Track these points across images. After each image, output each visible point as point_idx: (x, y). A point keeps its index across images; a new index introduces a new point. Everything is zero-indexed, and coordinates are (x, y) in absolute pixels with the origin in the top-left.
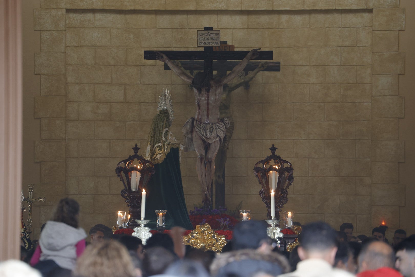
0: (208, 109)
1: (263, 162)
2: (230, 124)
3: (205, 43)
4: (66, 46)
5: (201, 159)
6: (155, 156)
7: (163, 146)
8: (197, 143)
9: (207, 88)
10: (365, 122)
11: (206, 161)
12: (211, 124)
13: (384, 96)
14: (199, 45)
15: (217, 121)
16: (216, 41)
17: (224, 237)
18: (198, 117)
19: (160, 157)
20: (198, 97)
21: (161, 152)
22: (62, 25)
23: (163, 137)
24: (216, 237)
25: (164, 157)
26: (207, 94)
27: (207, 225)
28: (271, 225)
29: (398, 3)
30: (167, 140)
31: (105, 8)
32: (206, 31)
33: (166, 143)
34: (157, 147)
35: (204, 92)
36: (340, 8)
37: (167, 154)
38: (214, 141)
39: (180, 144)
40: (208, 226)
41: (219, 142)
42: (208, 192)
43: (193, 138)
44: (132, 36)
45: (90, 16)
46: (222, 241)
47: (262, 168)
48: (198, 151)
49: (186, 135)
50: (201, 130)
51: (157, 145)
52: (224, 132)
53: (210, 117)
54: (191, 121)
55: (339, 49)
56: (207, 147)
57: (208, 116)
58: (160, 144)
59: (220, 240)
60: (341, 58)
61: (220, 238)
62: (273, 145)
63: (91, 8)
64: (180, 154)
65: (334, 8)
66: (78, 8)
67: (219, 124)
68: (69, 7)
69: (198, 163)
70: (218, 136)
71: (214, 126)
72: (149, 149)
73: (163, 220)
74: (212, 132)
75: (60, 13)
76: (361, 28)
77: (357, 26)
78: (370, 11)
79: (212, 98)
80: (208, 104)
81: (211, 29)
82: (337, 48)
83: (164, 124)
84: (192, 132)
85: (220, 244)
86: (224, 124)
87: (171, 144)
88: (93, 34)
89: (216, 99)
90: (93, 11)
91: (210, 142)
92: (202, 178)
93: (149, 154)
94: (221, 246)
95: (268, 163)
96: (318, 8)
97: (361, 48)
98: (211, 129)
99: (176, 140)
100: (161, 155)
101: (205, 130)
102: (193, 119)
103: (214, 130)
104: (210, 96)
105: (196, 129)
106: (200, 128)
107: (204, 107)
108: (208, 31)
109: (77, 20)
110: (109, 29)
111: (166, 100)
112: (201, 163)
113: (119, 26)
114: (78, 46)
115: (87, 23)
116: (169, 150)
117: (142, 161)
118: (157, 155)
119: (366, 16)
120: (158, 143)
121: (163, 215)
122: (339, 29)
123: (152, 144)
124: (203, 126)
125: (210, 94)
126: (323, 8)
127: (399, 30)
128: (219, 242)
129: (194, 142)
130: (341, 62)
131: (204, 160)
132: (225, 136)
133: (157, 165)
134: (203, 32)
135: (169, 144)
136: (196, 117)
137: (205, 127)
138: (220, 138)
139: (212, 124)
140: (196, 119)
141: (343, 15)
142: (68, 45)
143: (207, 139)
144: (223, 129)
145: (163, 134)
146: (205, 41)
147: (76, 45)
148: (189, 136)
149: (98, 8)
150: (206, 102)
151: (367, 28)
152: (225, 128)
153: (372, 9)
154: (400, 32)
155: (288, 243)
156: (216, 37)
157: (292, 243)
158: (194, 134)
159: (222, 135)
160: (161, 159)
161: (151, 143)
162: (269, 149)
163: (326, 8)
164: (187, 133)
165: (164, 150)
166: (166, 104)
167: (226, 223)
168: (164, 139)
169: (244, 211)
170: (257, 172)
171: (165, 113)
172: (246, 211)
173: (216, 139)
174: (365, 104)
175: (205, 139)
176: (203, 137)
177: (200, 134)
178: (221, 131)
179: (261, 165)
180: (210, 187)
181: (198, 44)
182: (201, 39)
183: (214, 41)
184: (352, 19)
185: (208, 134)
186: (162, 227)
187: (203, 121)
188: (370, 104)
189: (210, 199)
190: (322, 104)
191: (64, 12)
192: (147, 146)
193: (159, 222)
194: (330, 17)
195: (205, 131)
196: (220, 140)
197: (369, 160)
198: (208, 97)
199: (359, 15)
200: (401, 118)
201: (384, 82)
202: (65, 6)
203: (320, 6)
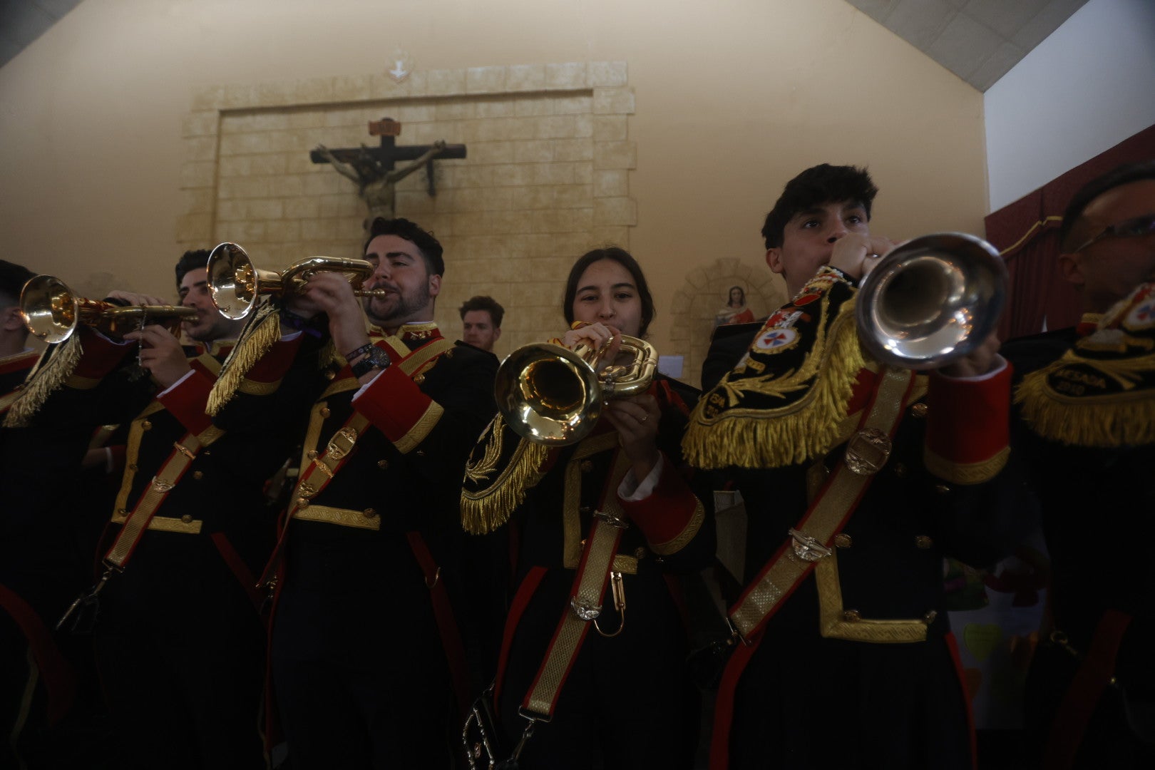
4: (219, 155)
13: (610, 197)
22: (212, 129)
29: (626, 80)
36: (552, 90)
44: (295, 139)
45: (249, 119)
55: (551, 142)
60: (554, 152)
63: (247, 106)
65: (544, 90)
66: (232, 108)
68: (223, 107)
75: (211, 115)
76: (580, 116)
77: (575, 113)
78: (588, 92)
82: (549, 141)
88: (250, 139)
90: (253, 112)
96: (524, 89)
97: (580, 140)
109: (234, 125)
110: (269, 132)
113: (281, 128)
114: (235, 155)
115: (245, 127)
119: (585, 101)
122: (551, 118)
127: (628, 114)
130: (553, 158)
141: (556, 101)
142: (222, 154)
147: (231, 153)
151: (587, 115)
153: (592, 90)
154: (629, 116)
163: (535, 90)
174: (586, 210)
184: (567, 105)
188: (591, 209)
190: (529, 212)
191: (218, 115)
194: (540, 103)
199: (577, 99)
200: (632, 226)
201: (610, 179)
202: (219, 106)
203: (527, 87)
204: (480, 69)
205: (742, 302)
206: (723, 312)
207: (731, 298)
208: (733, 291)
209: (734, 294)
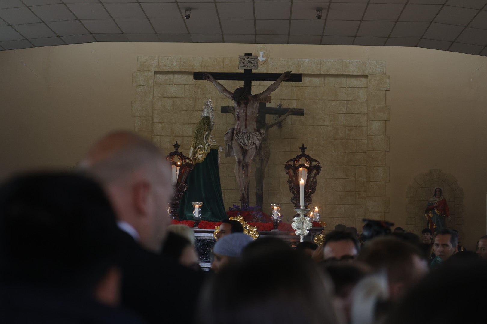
0: (246, 120)
1: (293, 160)
2: (265, 135)
3: (245, 66)
4: (154, 97)
5: (239, 163)
6: (197, 156)
7: (203, 148)
8: (236, 149)
9: (245, 101)
10: (362, 153)
11: (244, 165)
12: (248, 133)
13: (376, 135)
14: (240, 68)
15: (253, 131)
16: (254, 65)
17: (255, 228)
18: (237, 128)
19: (201, 157)
20: (238, 110)
21: (202, 153)
22: (151, 82)
23: (204, 139)
24: (248, 228)
25: (204, 157)
26: (245, 107)
27: (239, 217)
28: (300, 214)
29: (385, 72)
30: (207, 142)
31: (181, 71)
32: (246, 56)
33: (207, 145)
34: (199, 148)
35: (243, 105)
36: (346, 74)
37: (207, 154)
38: (250, 147)
39: (219, 146)
40: (241, 218)
41: (255, 149)
42: (245, 192)
43: (233, 145)
44: (199, 90)
45: (171, 76)
46: (254, 232)
47: (292, 165)
48: (236, 155)
49: (227, 143)
50: (240, 138)
51: (199, 146)
52: (259, 140)
53: (248, 127)
54: (231, 130)
55: (345, 102)
56: (244, 152)
57: (246, 126)
58: (201, 146)
59: (251, 231)
60: (346, 108)
61: (251, 229)
62: (303, 145)
63: (172, 70)
64: (220, 155)
65: (342, 74)
66: (163, 71)
67: (256, 133)
68: (156, 70)
69: (236, 167)
70: (254, 143)
71: (251, 135)
72: (192, 150)
73: (199, 211)
74: (249, 140)
75: (150, 74)
76: (360, 88)
77: (357, 87)
78: (366, 76)
79: (250, 111)
80: (246, 115)
81: (250, 55)
82: (344, 101)
83: (206, 127)
84: (232, 140)
85: (252, 235)
86: (260, 134)
87: (210, 145)
88: (172, 88)
89: (253, 112)
90: (173, 73)
91: (247, 148)
92: (240, 179)
93: (192, 155)
94: (253, 236)
95: (298, 161)
96: (331, 73)
97: (360, 102)
98: (249, 137)
99: (215, 143)
100: (201, 155)
101: (243, 137)
102: (233, 129)
103: (251, 138)
104: (248, 109)
105: (236, 138)
106: (239, 136)
107: (242, 119)
108: (248, 56)
109: (162, 79)
110: (183, 85)
111: (208, 108)
112: (239, 166)
113: (191, 83)
114: (162, 97)
115: (168, 81)
116: (209, 151)
117: (182, 157)
118: (198, 155)
119: (364, 80)
120: (200, 145)
121: (199, 207)
122: (345, 88)
123: (195, 146)
124: (241, 135)
125: (248, 107)
126: (334, 74)
127: (386, 90)
128: (251, 233)
129: (233, 148)
130: (346, 111)
131: (242, 163)
132: (261, 144)
133: (198, 165)
134: (244, 57)
135: (209, 145)
136: (236, 127)
137: (243, 136)
138: (256, 145)
139: (250, 133)
140: (236, 129)
141: (348, 79)
142: (155, 96)
143: (245, 145)
144: (258, 138)
145: (205, 137)
146: (245, 65)
147: (160, 96)
148: (230, 144)
149: (176, 70)
150: (244, 114)
151: (364, 88)
152: (260, 137)
153: (368, 75)
154: (386, 91)
155: (316, 234)
156: (254, 61)
157: (319, 234)
158: (234, 141)
159: (258, 143)
160: (202, 159)
161: (193, 145)
162: (299, 148)
163: (336, 74)
164: (228, 141)
165: (205, 151)
166: (208, 112)
167: (259, 216)
168: (205, 141)
169: (275, 204)
170: (288, 169)
171: (207, 119)
172: (277, 205)
173: (252, 146)
174: (363, 141)
175: (243, 146)
176: (242, 144)
177: (239, 141)
178: (257, 139)
179: (291, 163)
180: (247, 187)
181: (239, 66)
182: (241, 63)
183: (253, 65)
184: (354, 82)
185: (246, 141)
186: (198, 218)
187: (242, 131)
188: (366, 141)
189: (247, 197)
190: (333, 140)
191: (153, 74)
192: (191, 148)
193: (195, 214)
194: (338, 80)
195: (243, 139)
196: (256, 147)
197: (365, 180)
198: (246, 110)
199: (358, 79)
200: (387, 151)
201: (376, 125)
202: (154, 69)
203: (332, 72)
204: (307, 60)
205: (441, 195)
206: (431, 199)
207: (435, 193)
208: (437, 190)
209: (437, 191)
